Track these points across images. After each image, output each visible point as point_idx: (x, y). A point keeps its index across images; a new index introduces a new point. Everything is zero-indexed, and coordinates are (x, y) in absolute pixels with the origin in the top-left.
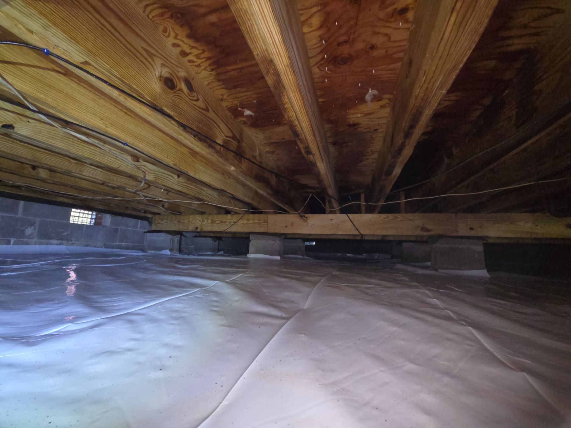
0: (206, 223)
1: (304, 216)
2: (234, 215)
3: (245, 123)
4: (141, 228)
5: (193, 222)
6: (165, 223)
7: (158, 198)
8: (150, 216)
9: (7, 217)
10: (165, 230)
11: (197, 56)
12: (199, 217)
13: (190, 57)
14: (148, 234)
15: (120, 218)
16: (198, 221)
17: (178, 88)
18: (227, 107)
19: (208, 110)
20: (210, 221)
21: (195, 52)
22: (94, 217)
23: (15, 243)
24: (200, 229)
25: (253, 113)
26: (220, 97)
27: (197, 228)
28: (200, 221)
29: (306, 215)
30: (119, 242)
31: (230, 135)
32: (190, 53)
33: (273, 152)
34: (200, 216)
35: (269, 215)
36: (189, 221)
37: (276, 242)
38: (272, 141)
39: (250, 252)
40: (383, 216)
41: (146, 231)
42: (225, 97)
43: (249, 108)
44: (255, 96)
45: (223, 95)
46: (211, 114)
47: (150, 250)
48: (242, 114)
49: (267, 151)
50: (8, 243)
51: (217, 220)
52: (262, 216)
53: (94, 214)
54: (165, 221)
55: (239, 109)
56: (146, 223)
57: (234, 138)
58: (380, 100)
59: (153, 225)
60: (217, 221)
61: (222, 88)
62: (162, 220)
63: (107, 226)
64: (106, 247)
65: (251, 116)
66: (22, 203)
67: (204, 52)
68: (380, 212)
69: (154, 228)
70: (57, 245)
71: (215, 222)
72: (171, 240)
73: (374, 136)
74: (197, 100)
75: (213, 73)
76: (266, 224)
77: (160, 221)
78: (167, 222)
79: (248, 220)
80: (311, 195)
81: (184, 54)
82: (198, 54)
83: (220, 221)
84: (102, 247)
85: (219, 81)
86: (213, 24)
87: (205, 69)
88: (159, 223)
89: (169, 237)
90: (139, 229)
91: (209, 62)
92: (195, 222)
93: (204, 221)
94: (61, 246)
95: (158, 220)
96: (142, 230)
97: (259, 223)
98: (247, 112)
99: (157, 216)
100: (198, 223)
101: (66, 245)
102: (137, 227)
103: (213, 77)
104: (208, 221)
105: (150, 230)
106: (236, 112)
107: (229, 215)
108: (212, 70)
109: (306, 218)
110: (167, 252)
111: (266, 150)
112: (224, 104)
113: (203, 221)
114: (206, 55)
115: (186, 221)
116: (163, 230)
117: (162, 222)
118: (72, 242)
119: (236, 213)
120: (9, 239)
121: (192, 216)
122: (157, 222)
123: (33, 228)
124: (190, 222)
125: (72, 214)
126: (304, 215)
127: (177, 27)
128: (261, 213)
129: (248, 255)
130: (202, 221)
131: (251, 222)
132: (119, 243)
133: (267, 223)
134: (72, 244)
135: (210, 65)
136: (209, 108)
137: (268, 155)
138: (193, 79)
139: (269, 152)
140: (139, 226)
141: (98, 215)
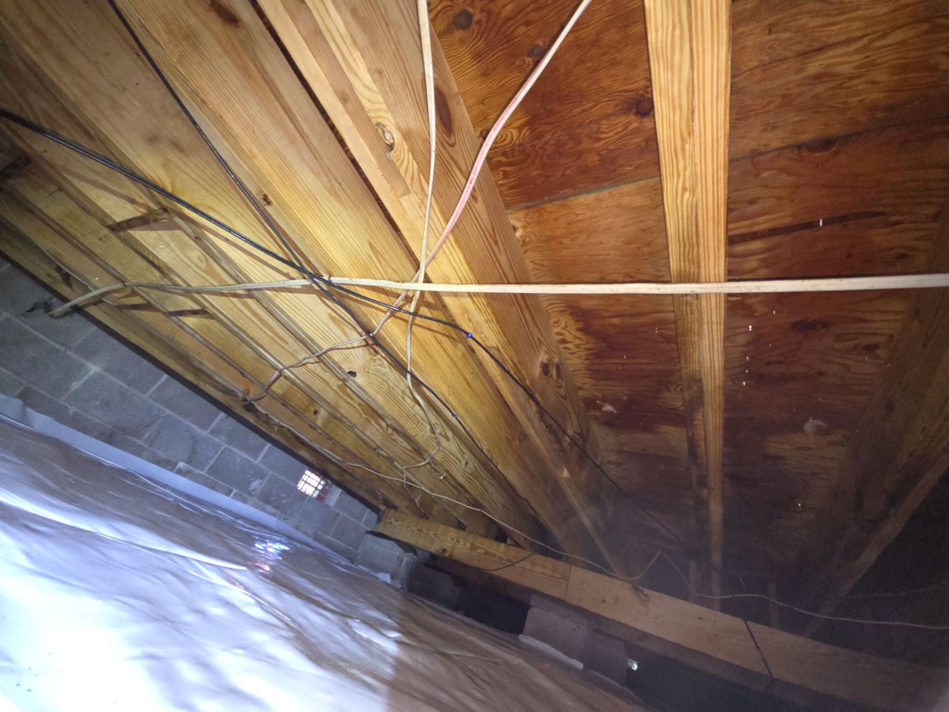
0: (462, 547)
1: (642, 592)
2: (511, 547)
3: (597, 418)
4: (366, 523)
5: (441, 537)
6: (400, 525)
7: (422, 485)
8: (383, 507)
9: (246, 459)
10: (396, 537)
11: (577, 346)
12: (453, 533)
13: (568, 345)
14: (370, 536)
15: (349, 498)
16: (449, 539)
17: (549, 375)
18: (582, 396)
19: (565, 398)
20: (468, 545)
21: (578, 342)
22: (320, 487)
23: (236, 497)
24: (449, 555)
25: (616, 410)
26: (580, 385)
27: (444, 551)
28: (452, 539)
29: (646, 591)
30: (332, 537)
31: (578, 430)
32: (571, 342)
33: (619, 464)
34: (455, 530)
35: (574, 568)
36: (435, 535)
37: (578, 627)
38: (626, 449)
39: (525, 630)
40: (825, 649)
41: (369, 529)
42: (586, 386)
43: (612, 402)
44: (627, 392)
45: (584, 384)
46: (568, 403)
47: (362, 565)
48: (599, 408)
49: (610, 461)
50: (228, 494)
51: (481, 546)
52: (561, 565)
53: (322, 482)
54: (400, 523)
55: (598, 402)
56: (375, 516)
57: (581, 435)
58: (828, 435)
59: (381, 523)
60: (480, 548)
61: (587, 377)
62: (397, 520)
63: (329, 506)
64: (315, 539)
65: (611, 412)
66: (269, 445)
67: (588, 343)
68: (815, 637)
69: (381, 529)
70: (270, 514)
71: (477, 549)
72: (398, 558)
73: (812, 483)
74: (560, 387)
75: (586, 362)
76: (566, 582)
77: (393, 520)
78: (403, 526)
79: (533, 564)
80: (660, 552)
81: (564, 341)
82: (578, 344)
83: (485, 550)
84: (310, 537)
85: (589, 370)
86: (614, 325)
87: (579, 357)
88: (390, 523)
89: (398, 551)
90: (362, 524)
91: (586, 352)
92: (445, 538)
93: (460, 542)
94: (273, 518)
95: (390, 518)
96: (365, 527)
97: (553, 577)
98: (608, 408)
99: (392, 511)
100: (448, 542)
101: (278, 518)
102: (361, 520)
103: (583, 366)
104: (465, 544)
105: (373, 530)
106: (591, 404)
107: (503, 545)
108: (586, 359)
109: (646, 596)
110: (386, 578)
111: (610, 459)
112: (581, 393)
113: (458, 541)
114: (588, 346)
115: (431, 533)
116: (393, 536)
117: (395, 524)
118: (286, 517)
119: (517, 544)
120: (231, 488)
121: (442, 527)
122: (388, 521)
123: (260, 481)
124: (437, 536)
125: (305, 478)
126: (642, 588)
127: (572, 322)
128: (558, 557)
129: (520, 635)
130: (455, 540)
131: (538, 569)
132: (333, 539)
133: (568, 581)
134: (284, 519)
135: (586, 355)
136: (568, 396)
137: (610, 465)
138: (562, 365)
139: (613, 463)
140: (363, 520)
141: (325, 487)
